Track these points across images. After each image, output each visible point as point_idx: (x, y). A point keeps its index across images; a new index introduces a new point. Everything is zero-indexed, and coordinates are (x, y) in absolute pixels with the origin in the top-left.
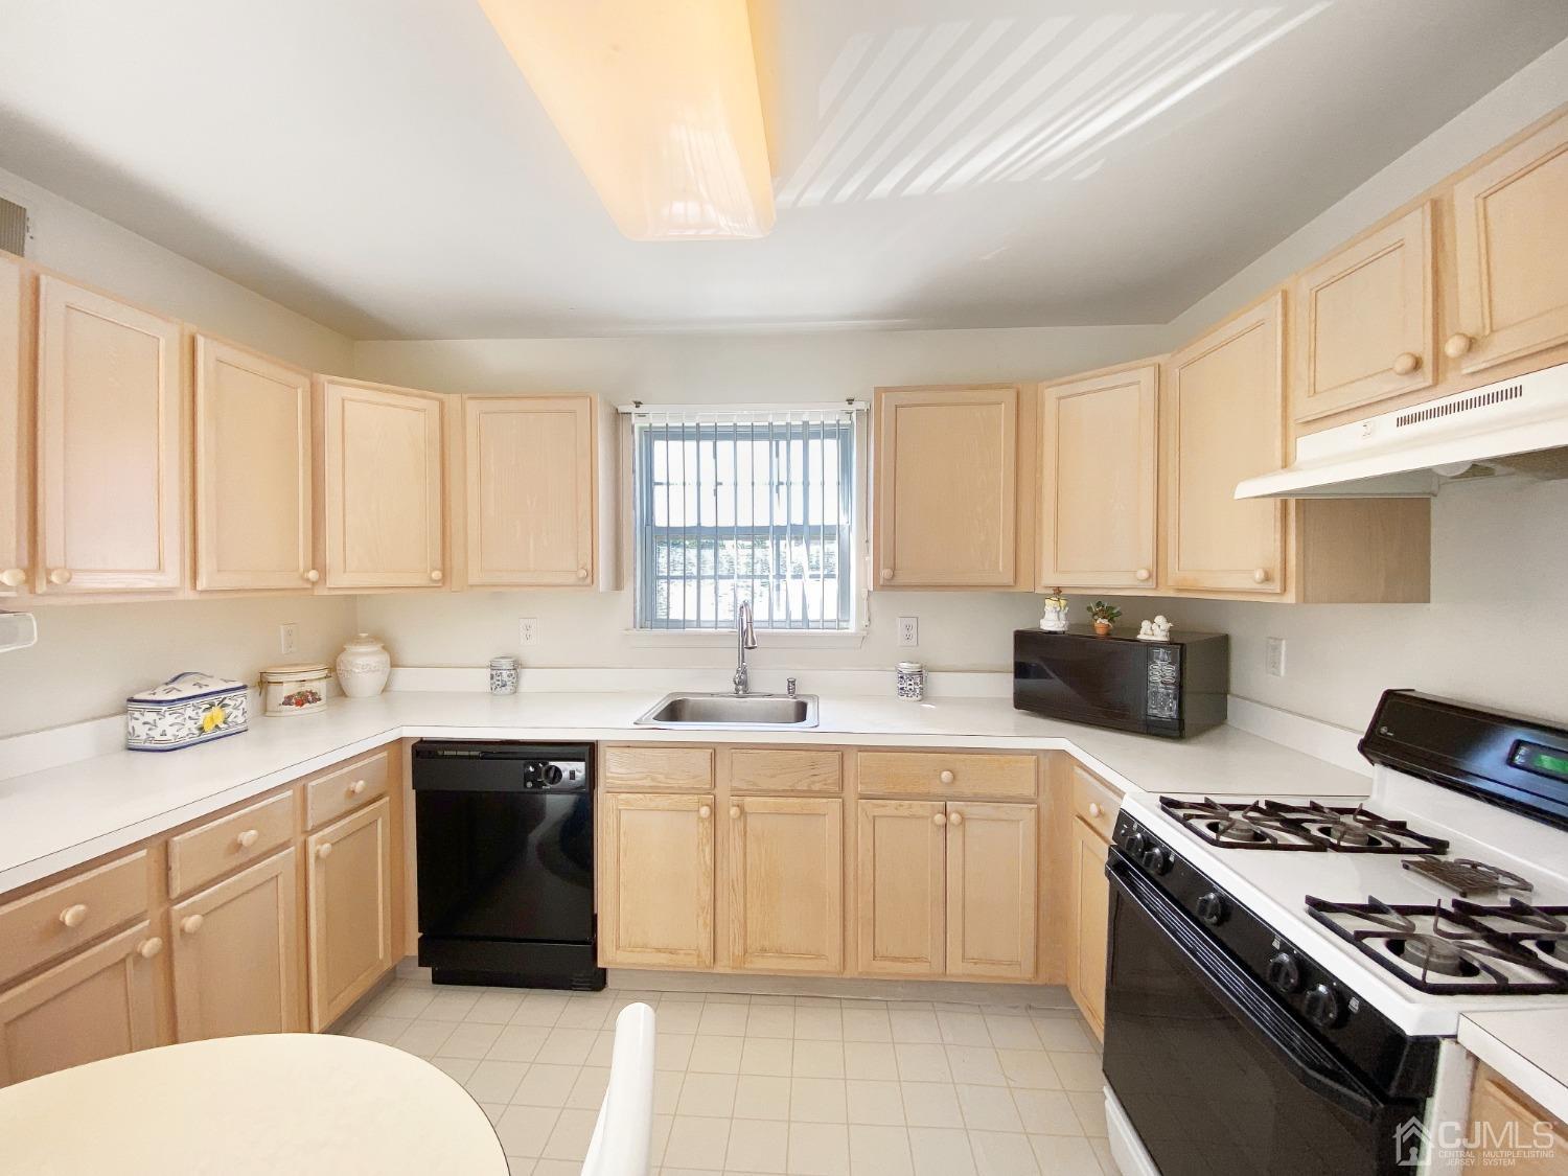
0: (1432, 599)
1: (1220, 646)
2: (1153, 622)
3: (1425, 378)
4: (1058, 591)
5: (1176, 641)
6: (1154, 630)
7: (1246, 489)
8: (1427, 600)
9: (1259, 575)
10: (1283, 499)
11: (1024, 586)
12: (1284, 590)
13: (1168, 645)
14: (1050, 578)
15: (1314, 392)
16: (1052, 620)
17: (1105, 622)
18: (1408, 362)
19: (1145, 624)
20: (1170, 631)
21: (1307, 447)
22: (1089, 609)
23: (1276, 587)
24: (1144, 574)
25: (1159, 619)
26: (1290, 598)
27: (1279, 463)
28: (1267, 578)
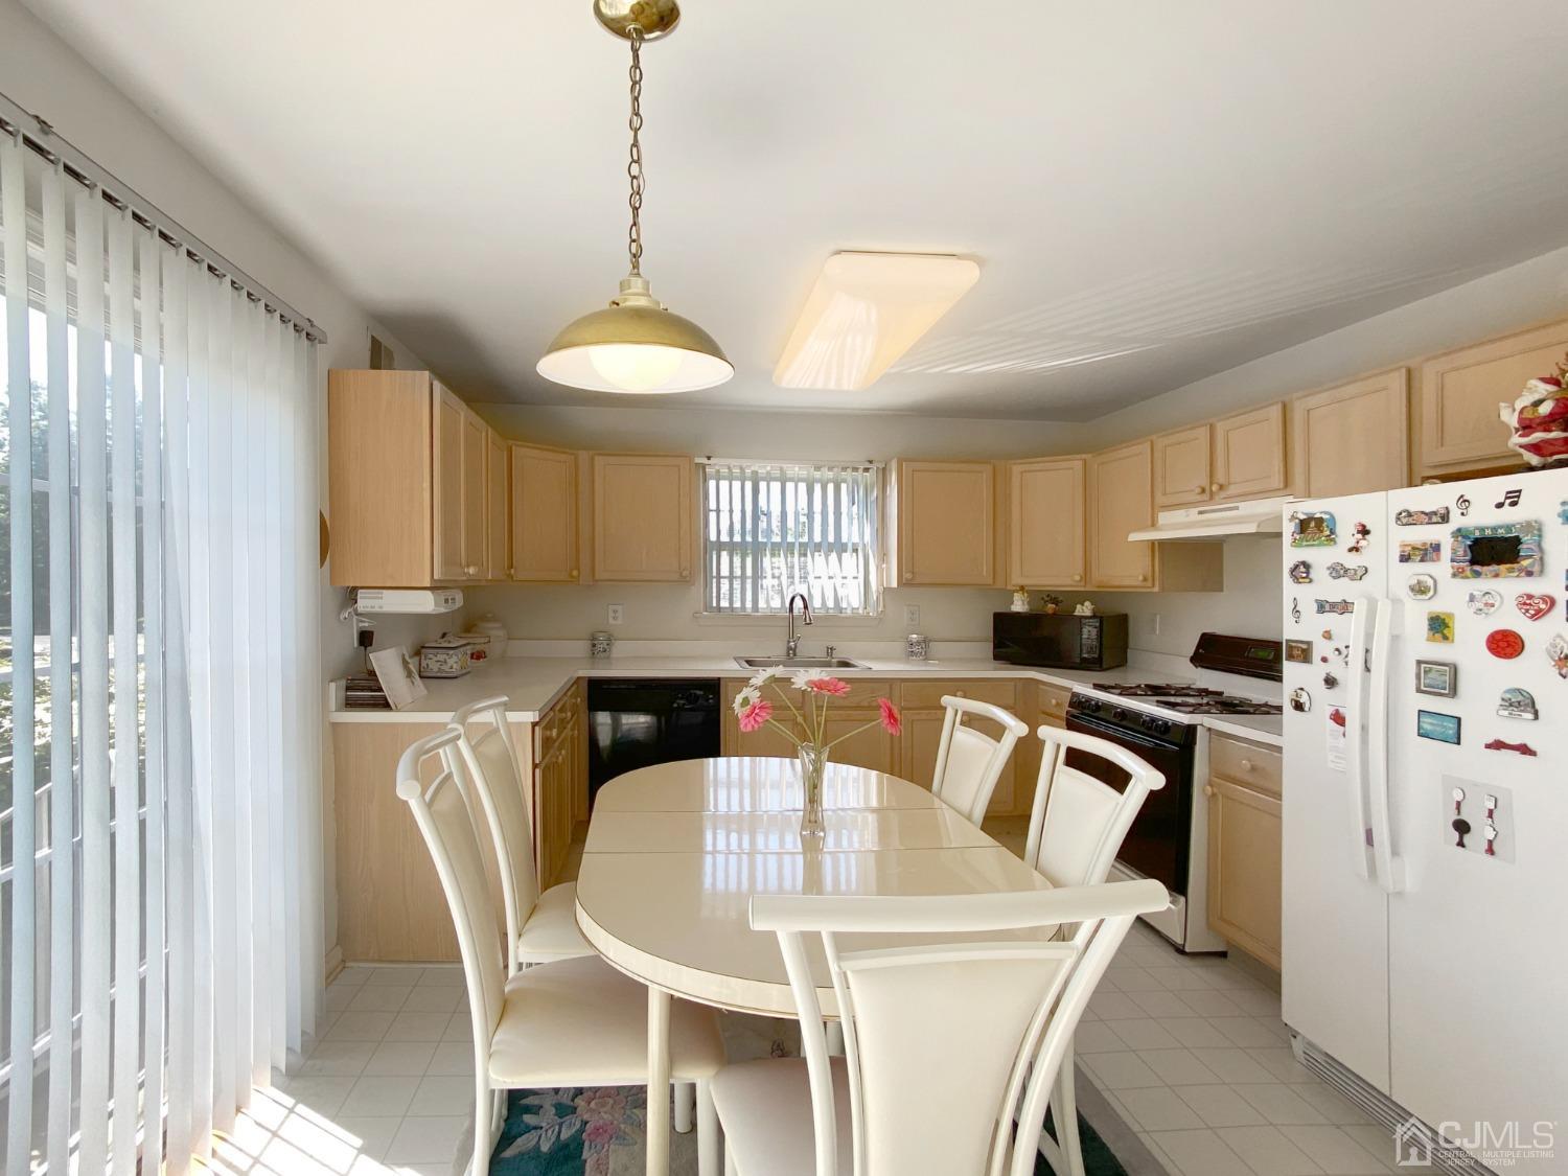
0: (1225, 589)
1: (1122, 620)
2: (1083, 605)
3: (1206, 497)
4: (1022, 588)
5: (1098, 614)
6: (1084, 609)
7: (1134, 537)
8: (1222, 591)
9: (1141, 578)
10: (1153, 542)
11: (1000, 584)
12: (1153, 585)
13: (1094, 616)
14: (1017, 579)
15: (1165, 494)
16: (1019, 605)
17: (1054, 606)
18: (1199, 490)
19: (1079, 606)
20: (1093, 609)
21: (1164, 518)
22: (1043, 599)
23: (1149, 584)
24: (1077, 578)
25: (1087, 603)
26: (1156, 589)
27: (1149, 523)
28: (1145, 579)
